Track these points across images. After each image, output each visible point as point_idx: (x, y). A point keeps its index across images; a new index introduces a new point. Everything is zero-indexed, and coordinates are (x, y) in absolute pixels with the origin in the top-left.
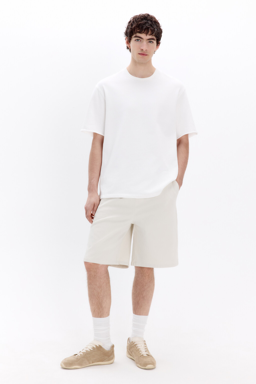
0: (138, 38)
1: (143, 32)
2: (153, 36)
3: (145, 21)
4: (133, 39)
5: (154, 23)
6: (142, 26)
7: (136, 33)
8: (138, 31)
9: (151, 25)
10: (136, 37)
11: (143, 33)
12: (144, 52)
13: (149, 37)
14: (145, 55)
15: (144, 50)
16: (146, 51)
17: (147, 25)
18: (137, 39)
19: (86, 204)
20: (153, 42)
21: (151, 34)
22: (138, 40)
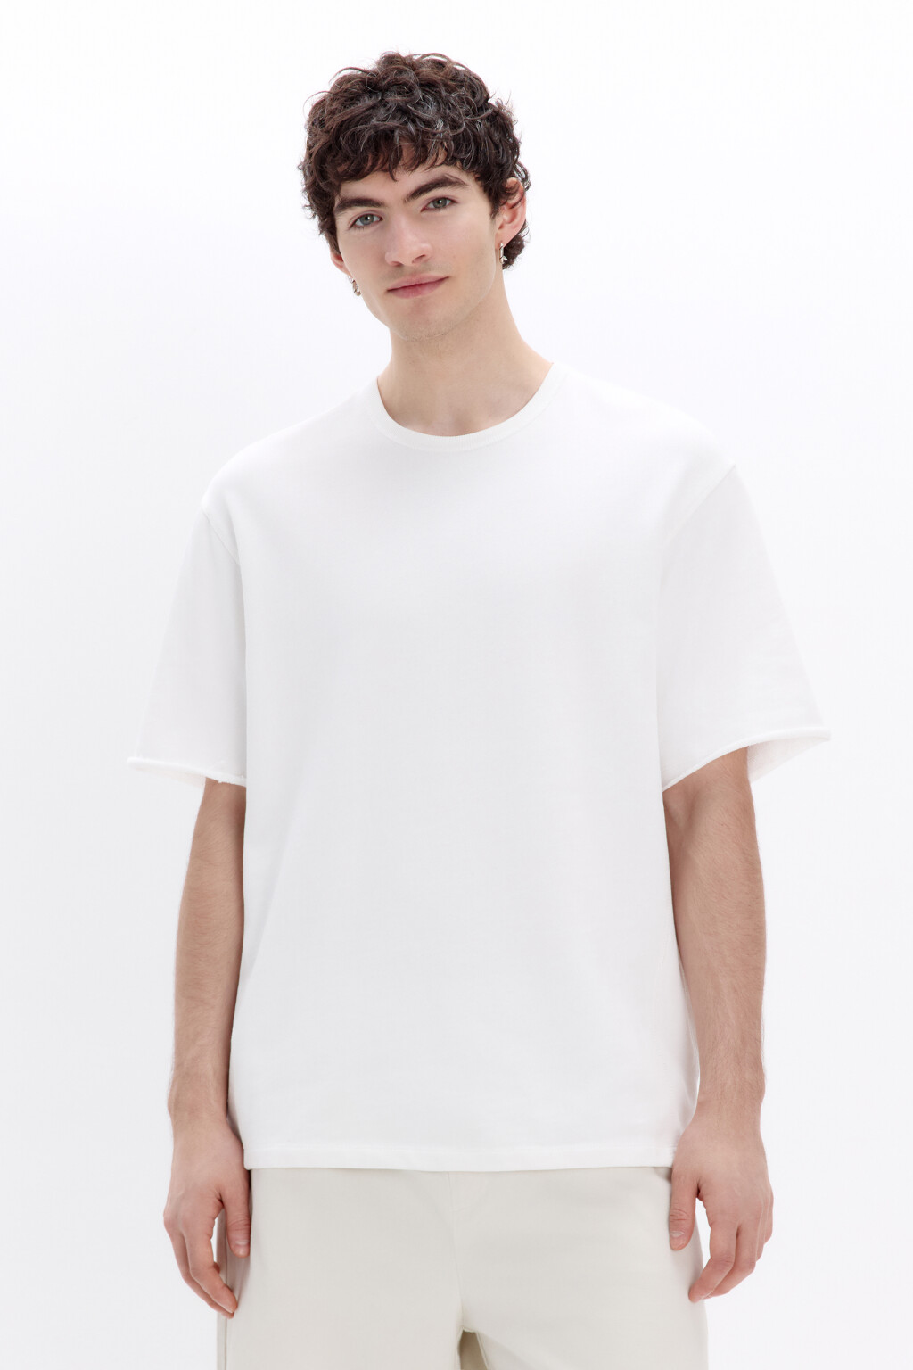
0: (360, 210)
1: (370, 164)
2: (433, 166)
3: (367, 102)
4: (343, 220)
5: (423, 91)
6: (353, 134)
7: (338, 189)
8: (341, 169)
9: (402, 111)
10: (349, 203)
11: (371, 170)
12: (414, 273)
13: (412, 179)
14: (426, 284)
15: (407, 262)
16: (418, 265)
17: (374, 121)
18: (360, 218)
19: (170, 1198)
20: (453, 202)
21: (420, 159)
22: (364, 218)
